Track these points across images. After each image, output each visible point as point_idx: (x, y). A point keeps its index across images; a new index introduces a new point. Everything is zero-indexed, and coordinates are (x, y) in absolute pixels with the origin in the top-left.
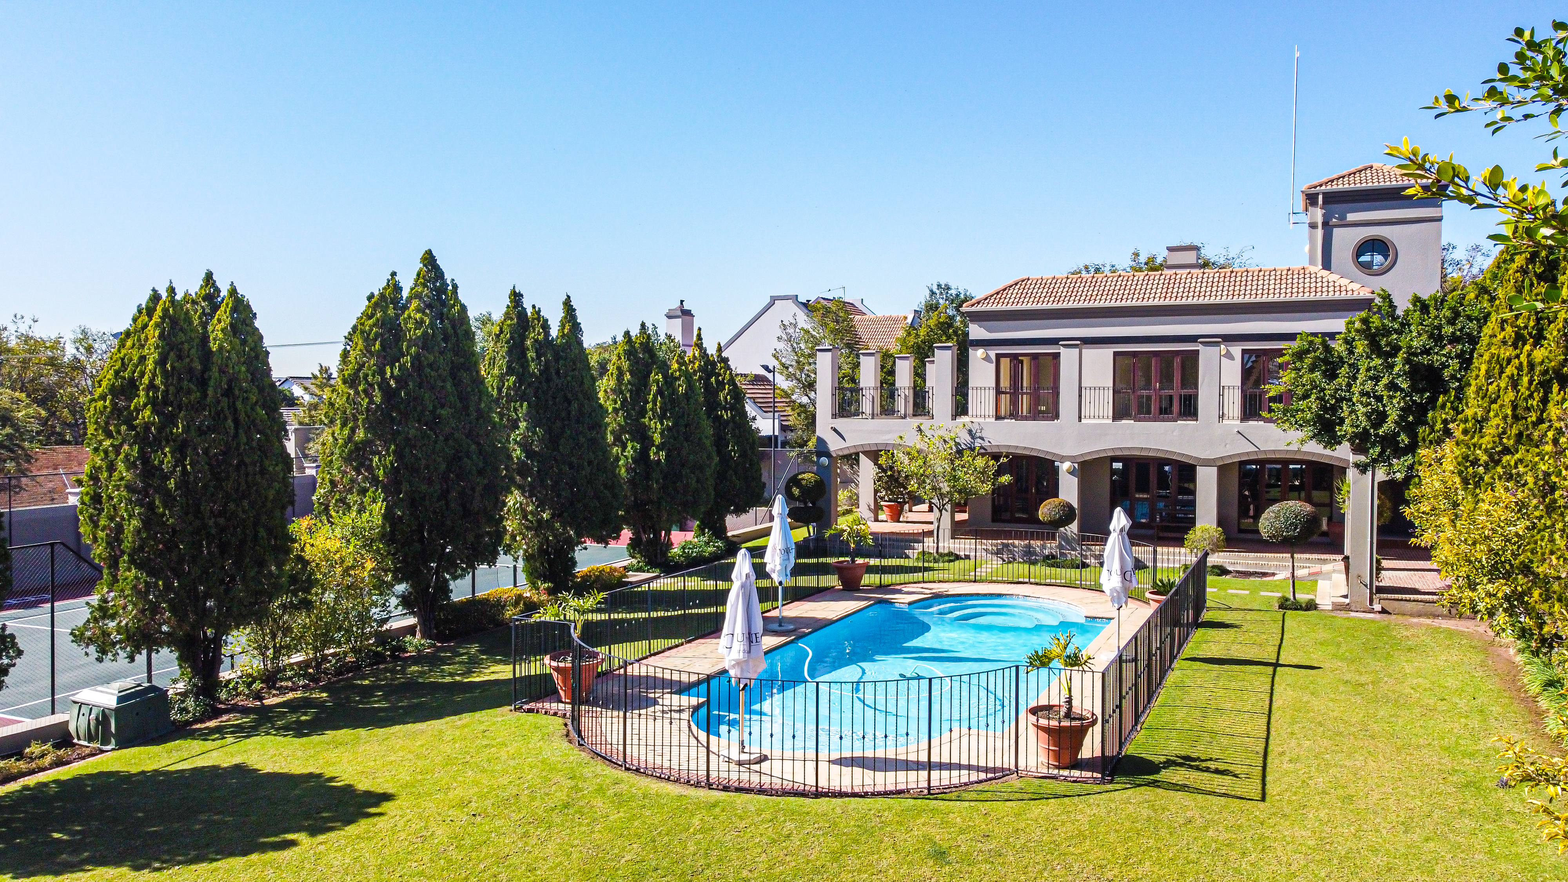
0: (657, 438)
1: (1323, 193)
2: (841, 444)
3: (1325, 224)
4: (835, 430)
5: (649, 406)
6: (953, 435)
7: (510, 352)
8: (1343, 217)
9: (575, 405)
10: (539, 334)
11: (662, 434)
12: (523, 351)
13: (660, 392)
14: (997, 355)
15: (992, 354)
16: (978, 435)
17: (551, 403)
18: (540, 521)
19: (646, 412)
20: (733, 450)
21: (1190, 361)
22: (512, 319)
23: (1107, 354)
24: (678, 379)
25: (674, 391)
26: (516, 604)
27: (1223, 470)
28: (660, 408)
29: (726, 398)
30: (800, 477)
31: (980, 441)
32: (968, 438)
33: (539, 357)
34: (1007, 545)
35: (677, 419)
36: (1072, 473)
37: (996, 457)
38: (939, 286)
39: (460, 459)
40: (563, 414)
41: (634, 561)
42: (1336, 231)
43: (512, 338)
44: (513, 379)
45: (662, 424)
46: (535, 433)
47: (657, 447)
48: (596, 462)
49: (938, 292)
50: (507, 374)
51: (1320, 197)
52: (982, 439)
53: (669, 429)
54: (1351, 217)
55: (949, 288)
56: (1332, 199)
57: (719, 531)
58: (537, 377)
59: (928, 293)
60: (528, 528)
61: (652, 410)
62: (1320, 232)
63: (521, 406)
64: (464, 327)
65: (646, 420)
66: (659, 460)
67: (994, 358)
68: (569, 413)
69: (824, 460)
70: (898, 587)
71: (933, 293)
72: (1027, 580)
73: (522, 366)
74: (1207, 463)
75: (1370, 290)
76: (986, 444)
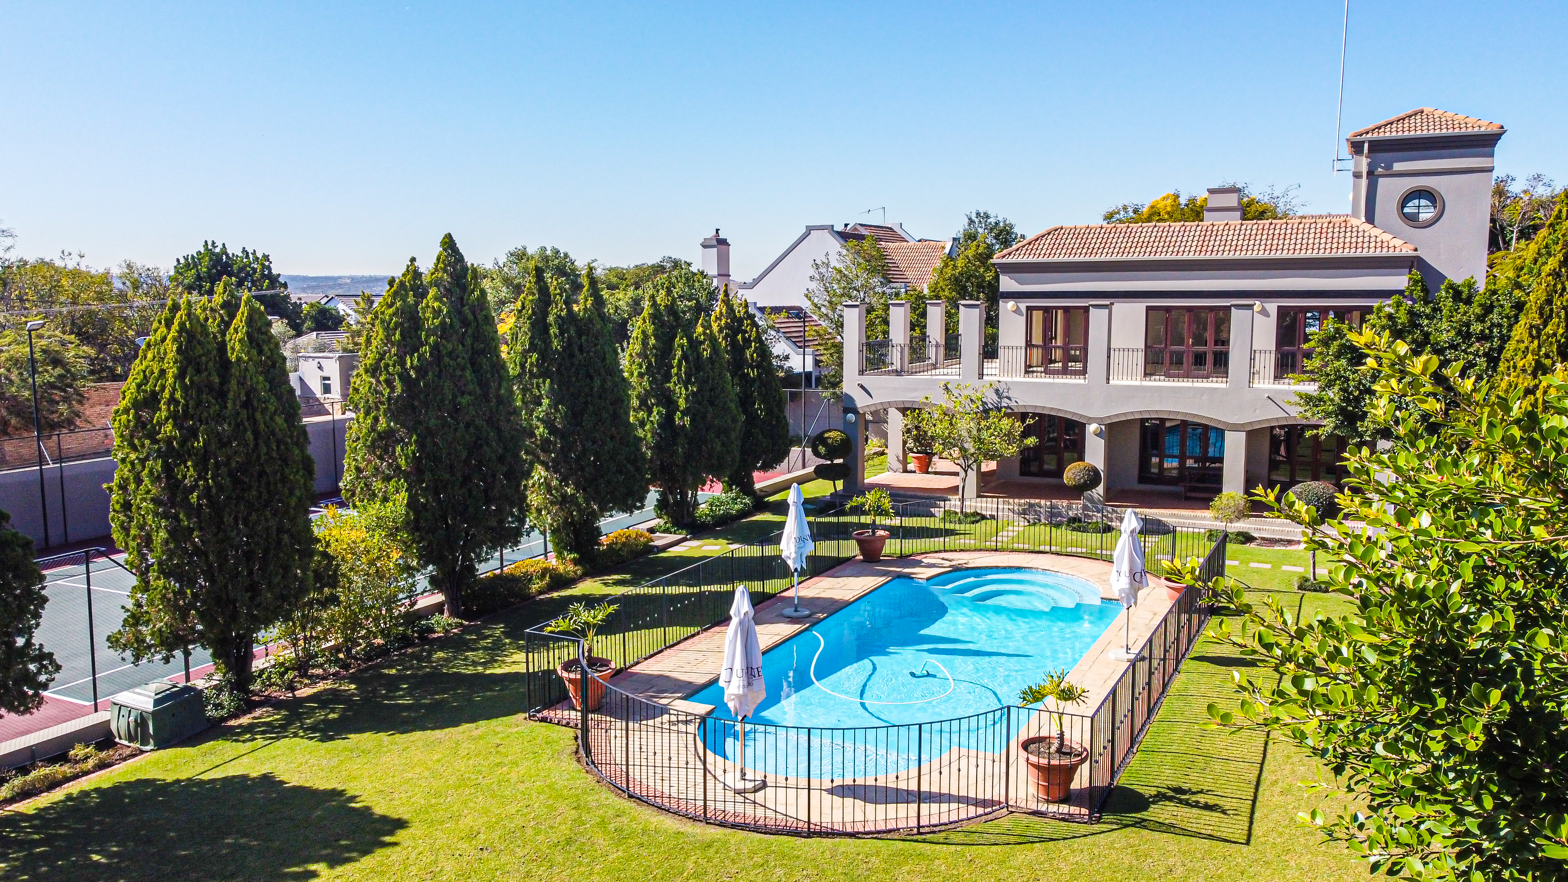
0: (682, 404)
1: (1370, 142)
2: (868, 401)
3: (1370, 173)
4: (862, 387)
5: (674, 371)
6: (979, 395)
7: (532, 328)
8: (1389, 167)
9: (597, 382)
10: (562, 310)
11: (687, 399)
12: (546, 327)
13: (685, 357)
14: (1028, 308)
15: (1023, 306)
16: (1005, 394)
17: (574, 379)
18: (564, 496)
19: (671, 377)
20: (760, 409)
21: (1222, 317)
22: (534, 294)
23: (1139, 308)
24: (703, 343)
25: (699, 356)
26: (543, 576)
27: (1253, 435)
28: (685, 373)
29: (752, 356)
30: (826, 435)
31: (1006, 400)
32: (995, 398)
33: (562, 333)
34: (1031, 505)
35: (701, 383)
36: (1099, 434)
37: (1023, 416)
38: (978, 214)
39: (481, 446)
40: (586, 390)
41: (661, 522)
42: (1381, 181)
43: (534, 313)
44: (535, 356)
45: (687, 389)
46: (557, 410)
47: (682, 412)
48: (618, 437)
49: (976, 220)
50: (529, 351)
51: (1366, 145)
52: (1009, 398)
53: (694, 394)
54: (1398, 167)
55: (988, 217)
56: (1380, 148)
57: (747, 488)
58: (559, 353)
59: (967, 221)
60: (552, 503)
61: (676, 374)
62: (1364, 182)
63: (544, 383)
64: (484, 313)
65: (671, 385)
66: (684, 425)
67: (1024, 311)
68: (592, 389)
69: (851, 417)
70: (918, 558)
71: (971, 221)
72: (1047, 549)
73: (544, 341)
74: (1236, 428)
75: (1412, 247)
76: (1012, 404)
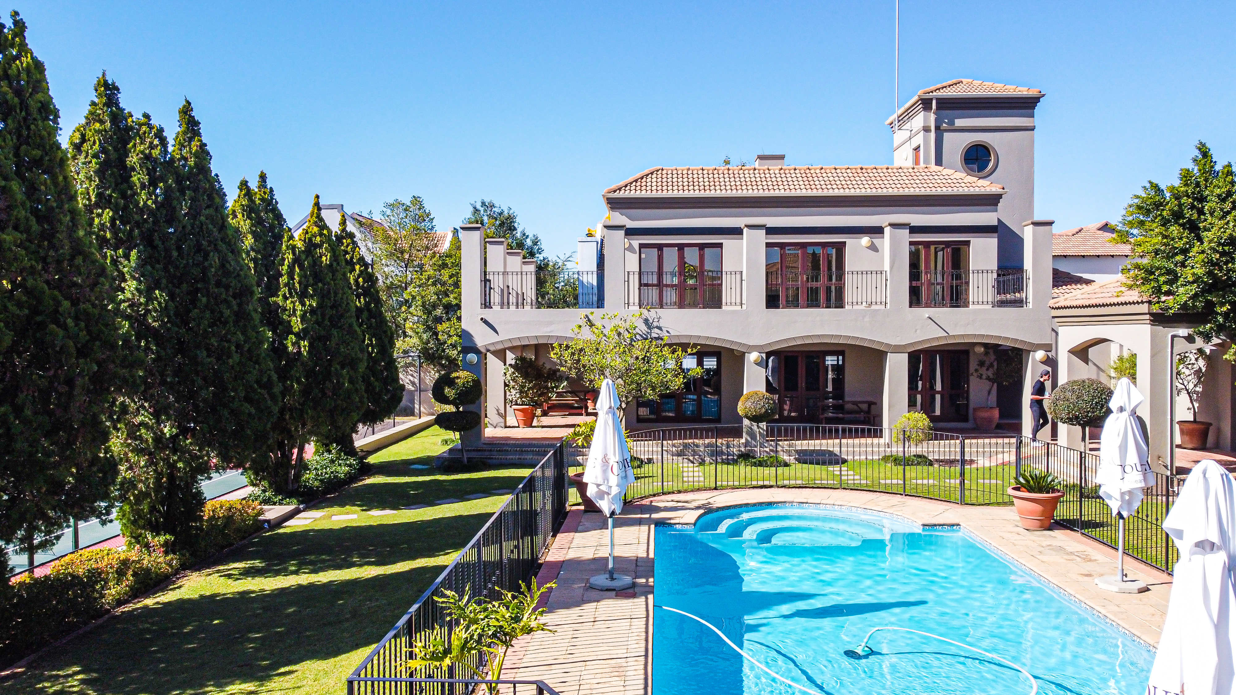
0: (297, 324)
1: (937, 99)
2: (493, 338)
3: (937, 128)
4: (486, 322)
5: (284, 279)
7: (101, 172)
8: (952, 123)
9: (215, 259)
10: (152, 147)
11: (303, 318)
12: (125, 172)
13: (297, 260)
14: (642, 246)
17: (175, 254)
19: (278, 289)
22: (102, 122)
24: (320, 246)
25: (316, 262)
28: (300, 283)
31: (656, 330)
32: (644, 328)
33: (153, 183)
34: (686, 446)
35: (323, 296)
36: (758, 363)
38: (483, 204)
40: (196, 271)
41: (257, 491)
42: (946, 135)
43: (103, 150)
44: (108, 214)
45: (303, 304)
46: (150, 299)
47: (297, 335)
49: (482, 209)
50: (97, 205)
51: (934, 102)
52: (660, 328)
53: (313, 311)
54: (959, 123)
55: (493, 206)
56: (943, 104)
58: (151, 212)
59: (472, 209)
60: (139, 451)
61: (286, 285)
62: (933, 135)
63: (127, 257)
65: (280, 300)
66: (299, 353)
67: (637, 248)
68: (205, 271)
69: (472, 357)
73: (124, 196)
74: (898, 349)
75: (1001, 186)
